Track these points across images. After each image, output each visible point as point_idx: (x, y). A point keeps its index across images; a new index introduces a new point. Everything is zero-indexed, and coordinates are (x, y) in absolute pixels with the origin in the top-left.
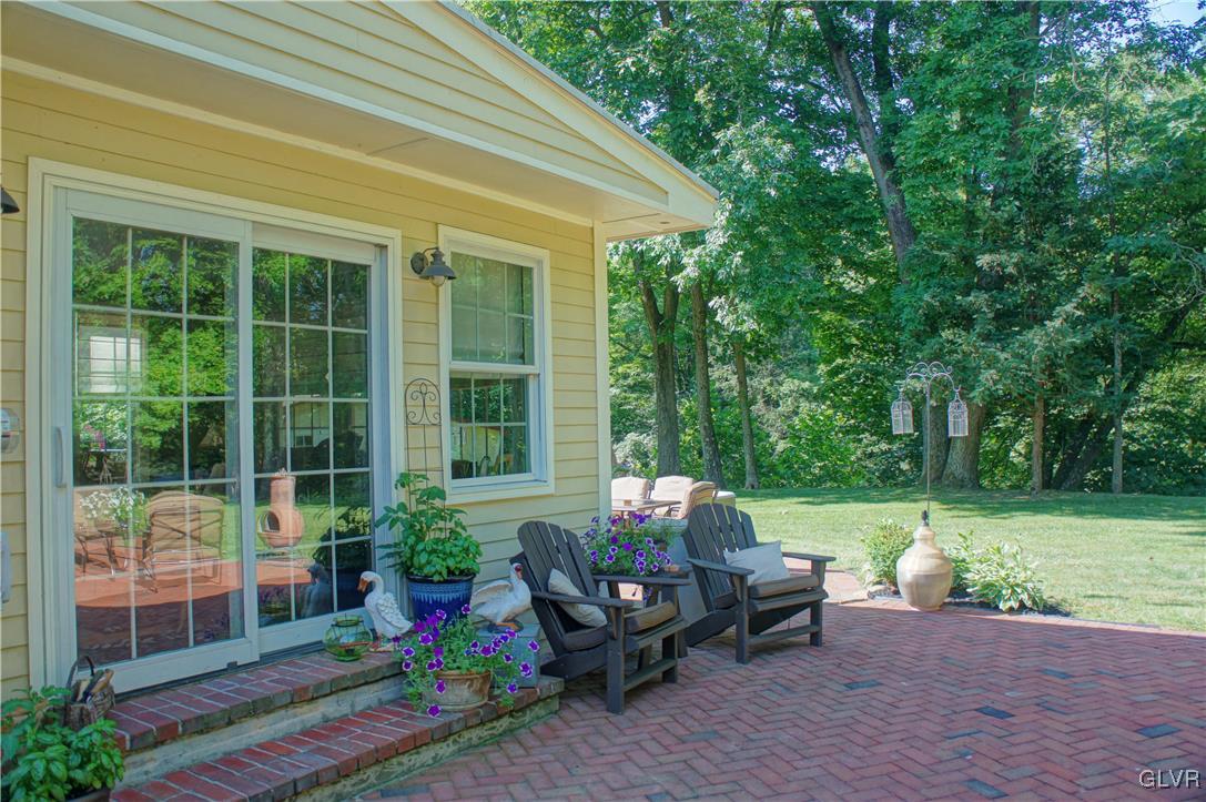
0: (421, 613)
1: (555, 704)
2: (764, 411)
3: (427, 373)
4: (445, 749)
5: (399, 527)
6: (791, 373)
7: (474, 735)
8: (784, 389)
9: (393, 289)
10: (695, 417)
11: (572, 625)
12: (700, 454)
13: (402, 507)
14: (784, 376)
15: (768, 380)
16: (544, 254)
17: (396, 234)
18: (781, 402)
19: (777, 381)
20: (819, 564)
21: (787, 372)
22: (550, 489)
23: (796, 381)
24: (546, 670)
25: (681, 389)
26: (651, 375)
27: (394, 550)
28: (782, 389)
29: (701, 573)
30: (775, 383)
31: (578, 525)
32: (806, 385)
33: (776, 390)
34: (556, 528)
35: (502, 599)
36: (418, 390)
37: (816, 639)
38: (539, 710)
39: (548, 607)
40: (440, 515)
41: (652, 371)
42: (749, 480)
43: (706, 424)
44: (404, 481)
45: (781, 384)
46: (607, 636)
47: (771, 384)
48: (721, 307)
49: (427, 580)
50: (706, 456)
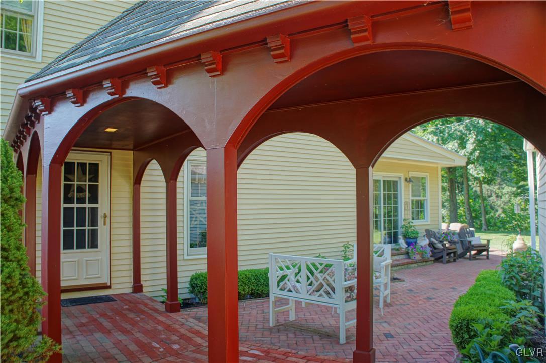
0: (409, 244)
1: (433, 262)
2: (495, 201)
3: (408, 200)
4: (416, 265)
5: (404, 229)
6: (508, 184)
7: (420, 264)
8: (505, 191)
9: (402, 185)
10: (464, 203)
11: (435, 248)
12: (466, 218)
13: (405, 225)
14: (505, 185)
15: (497, 187)
16: (428, 174)
17: (402, 174)
18: (503, 197)
19: (502, 187)
20: (488, 241)
21: (506, 183)
22: (429, 223)
23: (510, 188)
24: (431, 256)
25: (458, 190)
26: (445, 184)
27: (403, 233)
28: (503, 191)
29: (462, 241)
30: (501, 189)
31: (436, 231)
32: (515, 189)
33: (501, 192)
34: (431, 231)
35: (424, 242)
36: (406, 203)
37: (488, 258)
38: (430, 262)
39: (431, 244)
40: (411, 227)
41: (446, 182)
42: (484, 227)
43: (468, 207)
44: (405, 220)
45: (503, 189)
46: (443, 249)
47: (499, 189)
48: (472, 168)
49: (410, 238)
50: (468, 218)
